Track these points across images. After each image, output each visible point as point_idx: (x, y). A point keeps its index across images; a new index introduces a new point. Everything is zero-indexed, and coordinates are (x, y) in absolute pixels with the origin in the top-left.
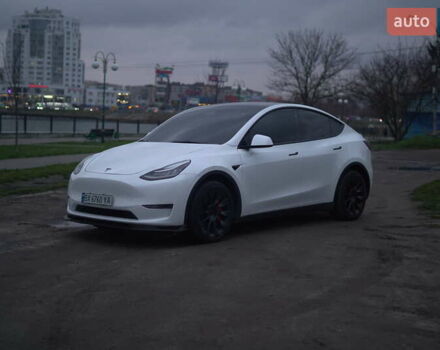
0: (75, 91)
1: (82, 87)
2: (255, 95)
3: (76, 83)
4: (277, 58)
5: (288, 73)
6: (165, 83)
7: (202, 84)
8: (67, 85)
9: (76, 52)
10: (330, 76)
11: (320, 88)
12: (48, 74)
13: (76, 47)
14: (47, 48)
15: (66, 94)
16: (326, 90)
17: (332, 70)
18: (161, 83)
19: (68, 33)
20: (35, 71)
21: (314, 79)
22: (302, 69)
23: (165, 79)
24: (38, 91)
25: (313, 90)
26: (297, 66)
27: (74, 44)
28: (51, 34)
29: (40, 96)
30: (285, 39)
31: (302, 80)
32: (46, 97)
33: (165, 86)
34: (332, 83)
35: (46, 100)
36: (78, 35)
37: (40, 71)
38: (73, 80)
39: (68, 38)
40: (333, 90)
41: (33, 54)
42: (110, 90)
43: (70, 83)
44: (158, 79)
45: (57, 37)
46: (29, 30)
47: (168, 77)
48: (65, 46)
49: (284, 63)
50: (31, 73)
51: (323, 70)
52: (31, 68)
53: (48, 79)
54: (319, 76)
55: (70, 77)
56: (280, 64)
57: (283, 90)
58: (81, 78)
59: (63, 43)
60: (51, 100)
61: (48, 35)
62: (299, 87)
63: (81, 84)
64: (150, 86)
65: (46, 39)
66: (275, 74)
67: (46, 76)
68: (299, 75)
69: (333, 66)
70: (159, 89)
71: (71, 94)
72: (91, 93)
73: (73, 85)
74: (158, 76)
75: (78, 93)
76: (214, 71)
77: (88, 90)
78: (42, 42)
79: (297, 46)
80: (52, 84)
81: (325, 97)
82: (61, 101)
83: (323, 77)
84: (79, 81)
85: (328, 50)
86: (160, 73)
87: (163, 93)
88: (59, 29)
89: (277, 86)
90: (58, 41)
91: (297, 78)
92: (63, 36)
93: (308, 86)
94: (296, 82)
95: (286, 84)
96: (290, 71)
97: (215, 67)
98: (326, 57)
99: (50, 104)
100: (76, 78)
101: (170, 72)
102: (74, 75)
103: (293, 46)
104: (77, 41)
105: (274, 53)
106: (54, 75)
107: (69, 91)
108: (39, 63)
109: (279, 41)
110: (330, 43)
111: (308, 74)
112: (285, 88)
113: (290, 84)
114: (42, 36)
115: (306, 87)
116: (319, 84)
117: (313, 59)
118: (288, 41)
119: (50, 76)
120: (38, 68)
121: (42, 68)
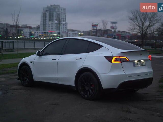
0: (64, 33)
1: (67, 31)
2: (127, 33)
3: (64, 30)
4: (131, 19)
5: (136, 25)
6: (95, 29)
7: (109, 30)
8: (61, 31)
9: (64, 19)
10: (151, 26)
11: (148, 30)
12: (55, 27)
13: (65, 17)
14: (55, 18)
15: (61, 34)
16: (150, 31)
17: (152, 24)
18: (94, 29)
19: (62, 13)
20: (51, 26)
21: (145, 27)
22: (141, 23)
23: (95, 28)
24: (51, 33)
25: (145, 31)
26: (139, 22)
27: (64, 16)
28: (56, 13)
29: (52, 34)
30: (135, 12)
31: (141, 27)
32: (54, 35)
33: (95, 31)
34: (152, 28)
35: (54, 36)
36: (65, 14)
37: (52, 26)
38: (64, 29)
39: (62, 15)
40: (152, 31)
41: (50, 20)
42: (76, 32)
43: (62, 30)
44: (93, 28)
45: (58, 14)
46: (48, 12)
47: (96, 27)
48: (61, 17)
49: (134, 21)
50: (49, 27)
51: (149, 23)
52: (49, 25)
53: (55, 29)
54: (147, 26)
55: (62, 28)
56: (133, 22)
57: (133, 31)
58: (66, 28)
59: (60, 17)
60: (56, 36)
61: (55, 13)
62: (140, 30)
63: (66, 30)
64: (90, 31)
65: (54, 15)
66: (131, 25)
67: (54, 28)
68: (140, 26)
69: (152, 22)
70: (93, 32)
71: (63, 34)
72: (70, 33)
73: (63, 31)
74: (92, 27)
75: (65, 33)
76: (112, 25)
77: (69, 33)
78: (53, 16)
79: (139, 15)
80: (56, 30)
81: (150, 33)
82: (59, 36)
83: (149, 26)
84: (65, 29)
85: (151, 16)
86: (94, 26)
87: (94, 33)
88: (59, 11)
89: (132, 30)
90: (58, 16)
91: (139, 27)
92: (60, 14)
93: (143, 30)
94: (138, 28)
95: (135, 29)
96: (136, 24)
97: (112, 24)
98: (150, 19)
99: (55, 37)
100: (64, 28)
101: (97, 26)
102: (64, 27)
103: (137, 15)
104: (65, 16)
105: (130, 18)
106: (57, 27)
107: (62, 33)
108: (52, 23)
109: (132, 13)
110: (151, 13)
111: (143, 25)
112: (134, 30)
113: (136, 29)
114: (53, 14)
115: (142, 30)
116: (147, 29)
117: (145, 19)
118: (136, 13)
119: (56, 28)
120: (52, 25)
121: (53, 25)
